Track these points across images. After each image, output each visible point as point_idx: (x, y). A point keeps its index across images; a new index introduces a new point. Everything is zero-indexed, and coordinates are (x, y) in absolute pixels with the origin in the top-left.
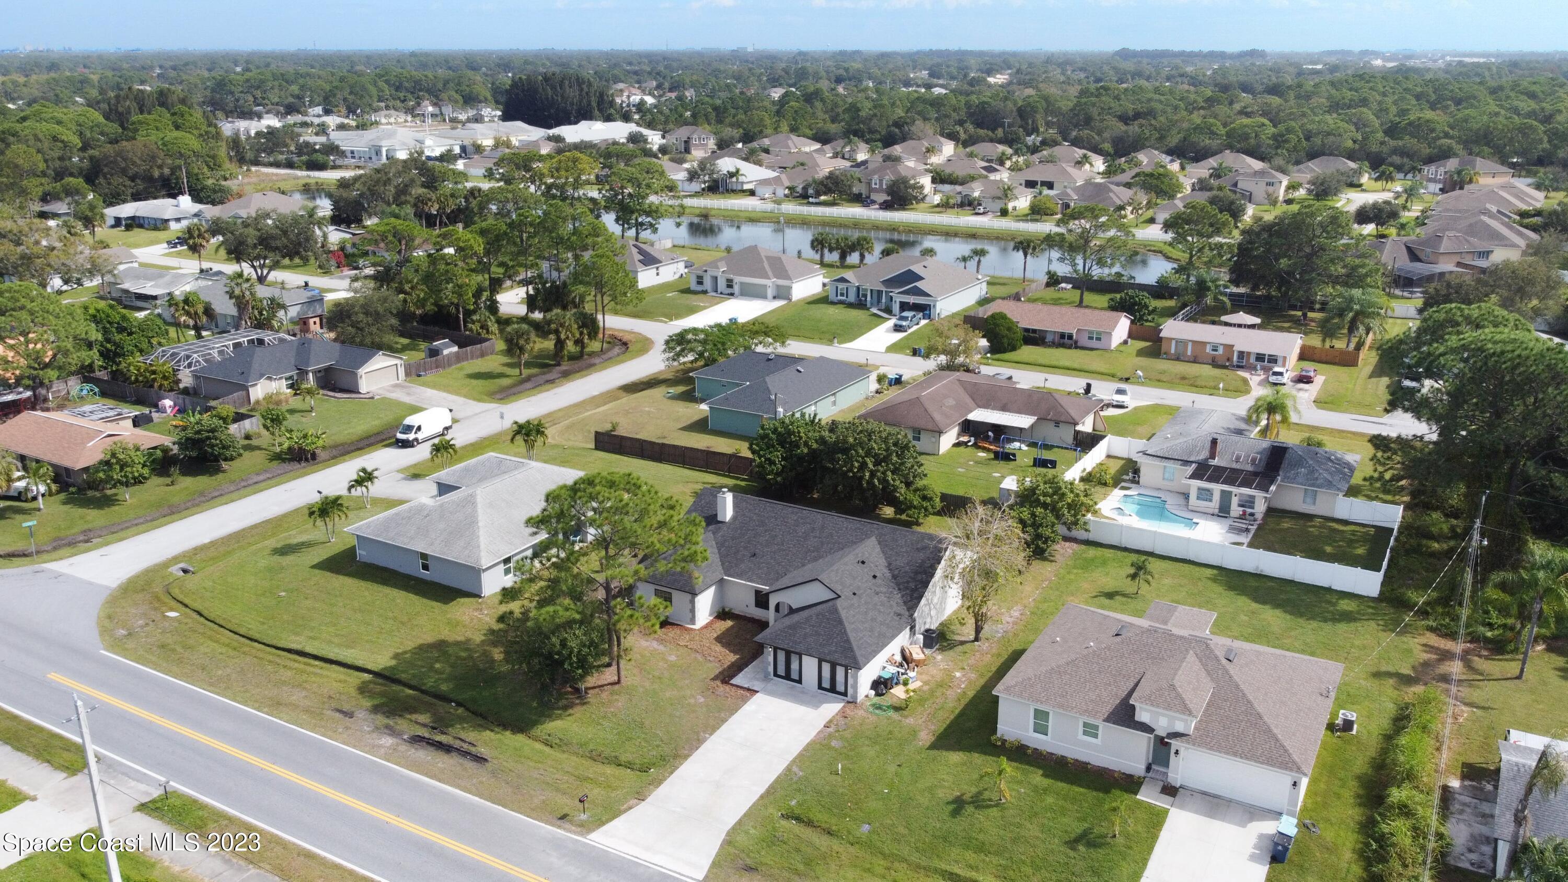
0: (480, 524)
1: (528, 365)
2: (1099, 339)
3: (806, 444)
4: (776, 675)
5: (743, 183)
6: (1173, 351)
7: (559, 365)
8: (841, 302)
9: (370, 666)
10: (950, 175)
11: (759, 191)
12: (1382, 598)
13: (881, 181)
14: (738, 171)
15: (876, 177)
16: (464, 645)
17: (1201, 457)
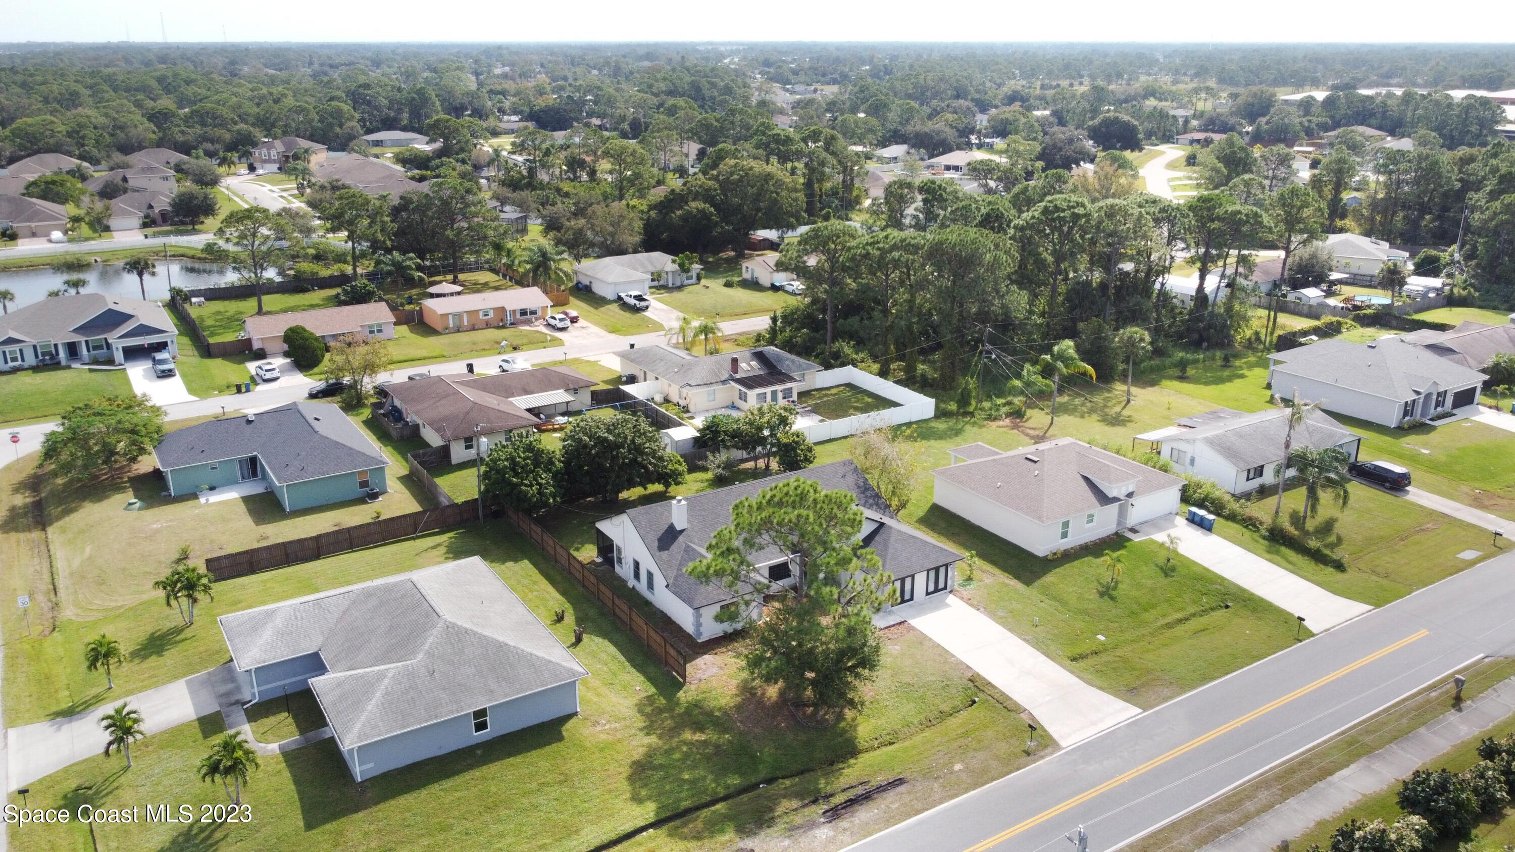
6: (451, 325)
12: (937, 416)
17: (725, 376)
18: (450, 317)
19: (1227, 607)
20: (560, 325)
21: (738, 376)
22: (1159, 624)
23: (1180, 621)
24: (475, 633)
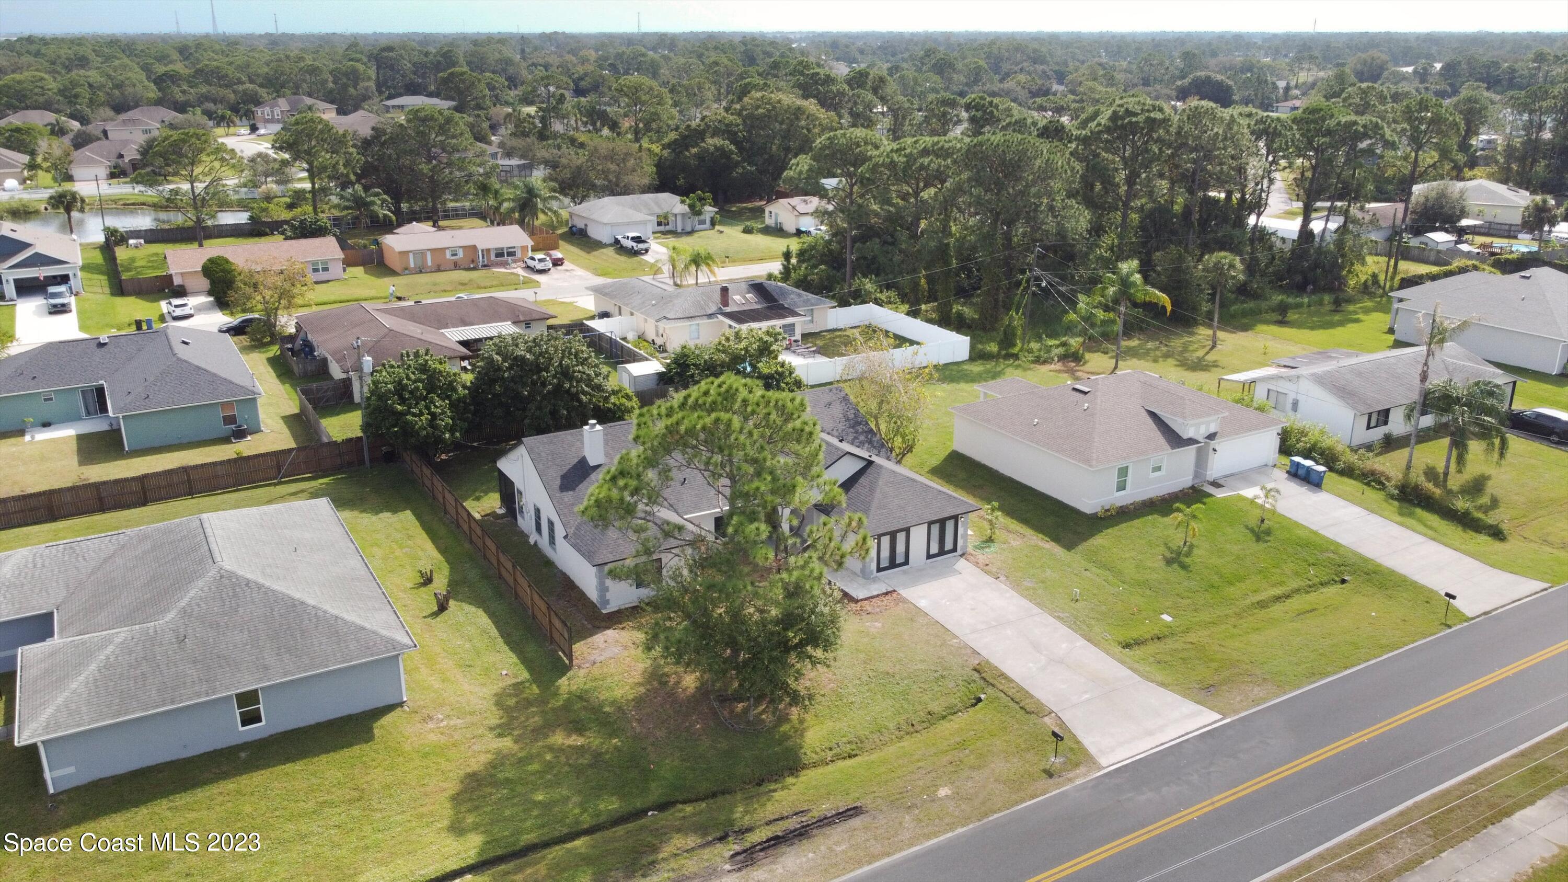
4: (879, 570)
6: (412, 265)
17: (713, 309)
18: (411, 255)
19: (1343, 581)
20: (540, 266)
21: (728, 310)
22: (1248, 602)
23: (1278, 599)
24: (260, 587)
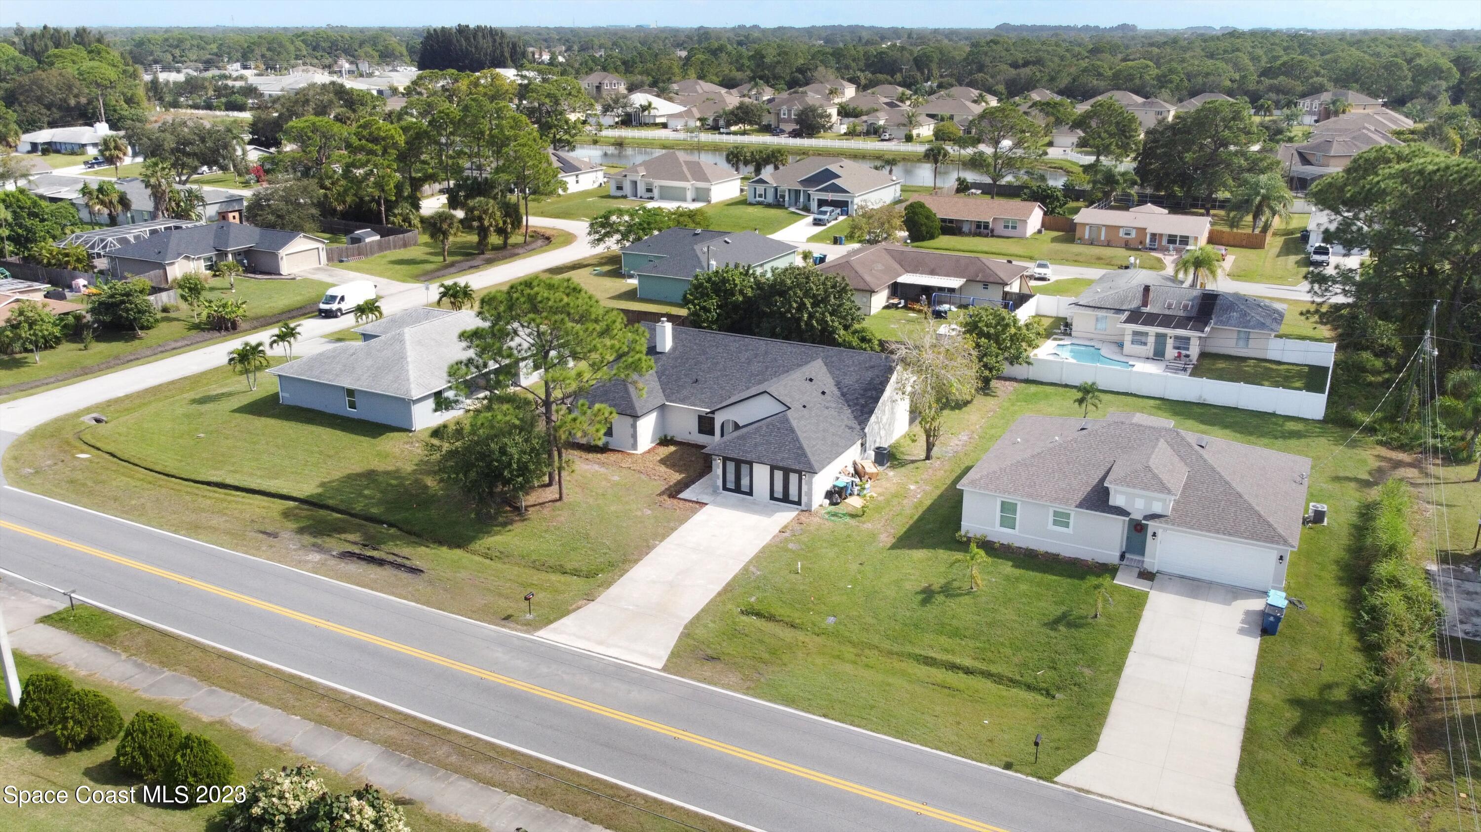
0: (409, 359)
1: (451, 254)
2: (1014, 228)
3: (741, 292)
4: (725, 488)
5: (655, 116)
6: (1087, 237)
7: (483, 253)
8: (759, 203)
9: (294, 494)
10: (854, 109)
11: (672, 123)
12: (1326, 421)
13: (789, 111)
14: (650, 104)
15: (785, 107)
16: (395, 474)
18: (1087, 228)
19: (1049, 695)
